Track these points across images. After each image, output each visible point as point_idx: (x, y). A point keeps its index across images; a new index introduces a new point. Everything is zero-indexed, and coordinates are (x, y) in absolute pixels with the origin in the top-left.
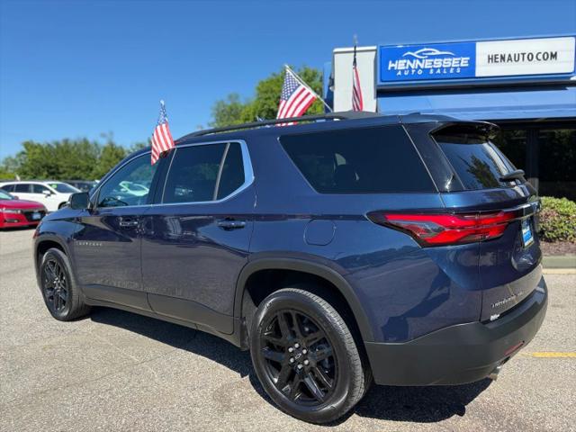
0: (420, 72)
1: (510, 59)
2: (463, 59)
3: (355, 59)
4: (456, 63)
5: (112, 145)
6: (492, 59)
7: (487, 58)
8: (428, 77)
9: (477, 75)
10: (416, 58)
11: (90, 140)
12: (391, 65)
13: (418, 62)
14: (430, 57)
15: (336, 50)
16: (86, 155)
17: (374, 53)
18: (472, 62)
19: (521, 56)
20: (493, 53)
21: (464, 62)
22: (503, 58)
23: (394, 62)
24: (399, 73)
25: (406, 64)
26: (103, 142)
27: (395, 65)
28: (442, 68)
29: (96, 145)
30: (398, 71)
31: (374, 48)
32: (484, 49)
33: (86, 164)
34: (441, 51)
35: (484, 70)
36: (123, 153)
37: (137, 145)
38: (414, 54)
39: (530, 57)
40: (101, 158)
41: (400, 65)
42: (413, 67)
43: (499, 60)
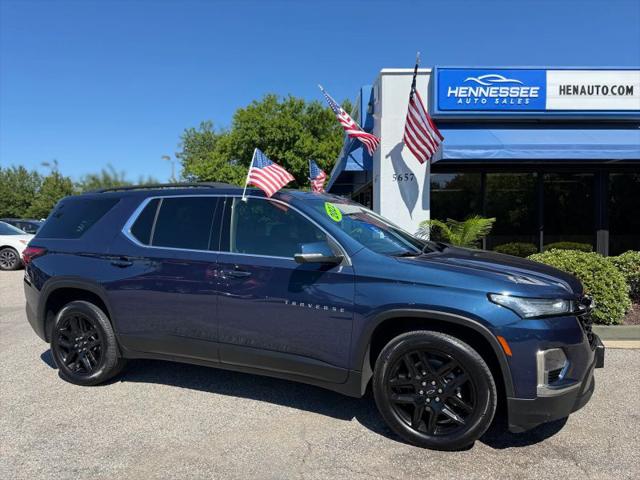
0: (484, 101)
1: (583, 91)
2: (532, 88)
3: (414, 81)
4: (524, 93)
5: (57, 175)
6: (564, 90)
7: (558, 88)
8: (493, 107)
9: (548, 108)
10: (481, 85)
11: (29, 170)
12: (450, 92)
13: (482, 89)
14: (495, 84)
15: (384, 70)
16: (22, 187)
17: (428, 77)
18: (543, 92)
19: (595, 89)
20: (565, 83)
21: (534, 92)
22: (576, 90)
23: (453, 89)
24: (460, 101)
25: (468, 91)
26: (45, 173)
27: (456, 92)
28: (509, 98)
29: (36, 175)
30: (458, 98)
31: (429, 70)
32: (555, 79)
33: (22, 198)
34: (507, 78)
35: (555, 102)
38: (477, 80)
39: (605, 90)
40: (41, 191)
41: (460, 92)
42: (476, 95)
43: (571, 92)
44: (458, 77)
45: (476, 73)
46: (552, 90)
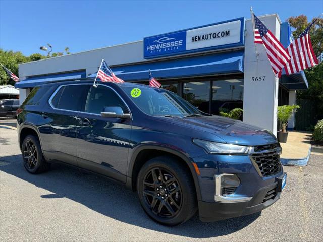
0: (160, 51)
4: (176, 44)
7: (191, 39)
8: (164, 53)
9: (187, 49)
10: (159, 44)
12: (148, 49)
14: (165, 42)
19: (209, 36)
25: (154, 47)
28: (170, 48)
32: (190, 34)
38: (158, 41)
39: (214, 36)
42: (157, 48)
43: (197, 39)
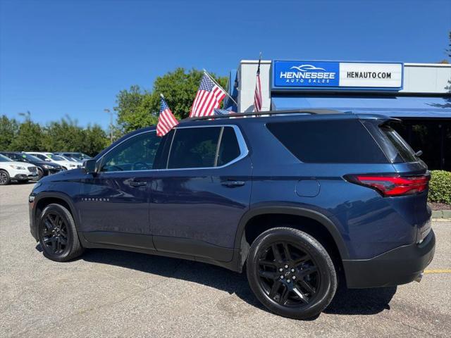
0: (302, 81)
1: (361, 76)
2: (331, 74)
3: (259, 69)
4: (326, 76)
5: (30, 122)
6: (350, 75)
7: (346, 75)
8: (308, 85)
9: (340, 85)
11: (10, 117)
12: (282, 75)
13: (301, 74)
14: (309, 71)
15: (243, 61)
16: (5, 130)
17: (269, 65)
18: (337, 76)
20: (350, 71)
21: (332, 75)
22: (357, 75)
23: (284, 73)
24: (288, 81)
25: (292, 75)
26: (21, 120)
27: (285, 75)
28: (317, 79)
29: (14, 121)
30: (287, 79)
31: (270, 62)
32: (345, 68)
33: (5, 137)
34: (316, 66)
35: (345, 82)
36: (39, 130)
37: (52, 123)
38: (298, 68)
39: (374, 75)
40: (19, 133)
41: (288, 75)
42: (297, 77)
43: (354, 76)
44: (287, 66)
45: (298, 64)
46: (343, 75)
